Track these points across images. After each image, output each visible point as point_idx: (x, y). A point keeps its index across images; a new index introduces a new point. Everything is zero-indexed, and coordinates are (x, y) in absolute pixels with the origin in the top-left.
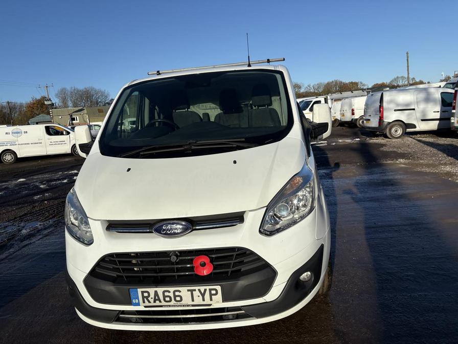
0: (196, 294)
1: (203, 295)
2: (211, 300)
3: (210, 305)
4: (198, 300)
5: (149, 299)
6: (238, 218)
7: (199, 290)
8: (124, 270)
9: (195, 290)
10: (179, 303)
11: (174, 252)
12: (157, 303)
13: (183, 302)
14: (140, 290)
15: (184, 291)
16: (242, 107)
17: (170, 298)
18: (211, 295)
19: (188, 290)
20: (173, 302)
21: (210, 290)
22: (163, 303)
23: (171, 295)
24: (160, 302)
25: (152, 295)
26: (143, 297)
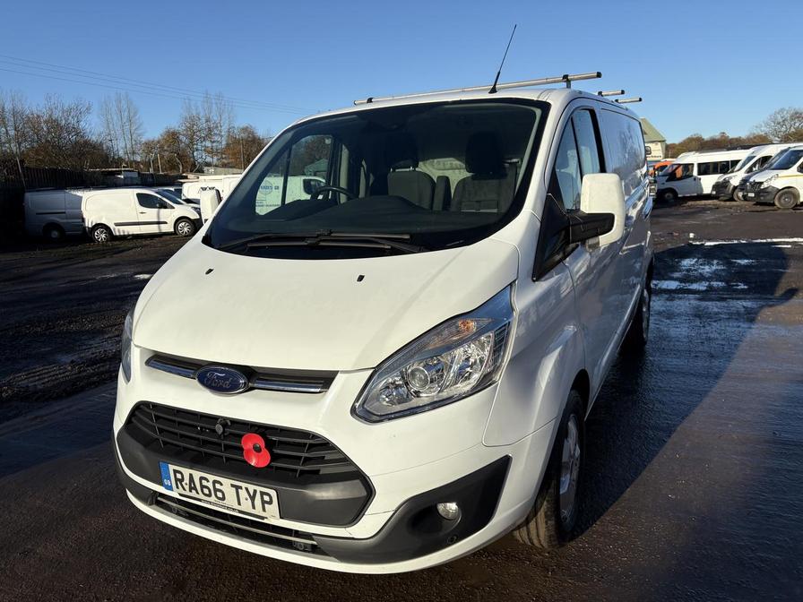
0: (243, 493)
1: (253, 498)
2: (264, 510)
3: (263, 518)
4: (246, 505)
5: (183, 483)
6: (323, 380)
7: (247, 489)
8: (161, 431)
9: (241, 488)
10: (221, 502)
11: (225, 419)
12: (194, 494)
13: (226, 502)
14: (172, 467)
15: (226, 484)
16: (504, 168)
17: (210, 491)
18: (264, 502)
19: (232, 486)
20: (213, 499)
21: (262, 494)
22: (201, 496)
23: (210, 485)
24: (198, 493)
25: (187, 480)
26: (176, 480)
